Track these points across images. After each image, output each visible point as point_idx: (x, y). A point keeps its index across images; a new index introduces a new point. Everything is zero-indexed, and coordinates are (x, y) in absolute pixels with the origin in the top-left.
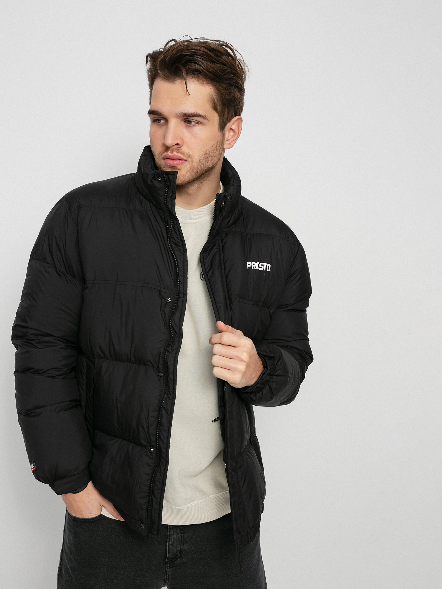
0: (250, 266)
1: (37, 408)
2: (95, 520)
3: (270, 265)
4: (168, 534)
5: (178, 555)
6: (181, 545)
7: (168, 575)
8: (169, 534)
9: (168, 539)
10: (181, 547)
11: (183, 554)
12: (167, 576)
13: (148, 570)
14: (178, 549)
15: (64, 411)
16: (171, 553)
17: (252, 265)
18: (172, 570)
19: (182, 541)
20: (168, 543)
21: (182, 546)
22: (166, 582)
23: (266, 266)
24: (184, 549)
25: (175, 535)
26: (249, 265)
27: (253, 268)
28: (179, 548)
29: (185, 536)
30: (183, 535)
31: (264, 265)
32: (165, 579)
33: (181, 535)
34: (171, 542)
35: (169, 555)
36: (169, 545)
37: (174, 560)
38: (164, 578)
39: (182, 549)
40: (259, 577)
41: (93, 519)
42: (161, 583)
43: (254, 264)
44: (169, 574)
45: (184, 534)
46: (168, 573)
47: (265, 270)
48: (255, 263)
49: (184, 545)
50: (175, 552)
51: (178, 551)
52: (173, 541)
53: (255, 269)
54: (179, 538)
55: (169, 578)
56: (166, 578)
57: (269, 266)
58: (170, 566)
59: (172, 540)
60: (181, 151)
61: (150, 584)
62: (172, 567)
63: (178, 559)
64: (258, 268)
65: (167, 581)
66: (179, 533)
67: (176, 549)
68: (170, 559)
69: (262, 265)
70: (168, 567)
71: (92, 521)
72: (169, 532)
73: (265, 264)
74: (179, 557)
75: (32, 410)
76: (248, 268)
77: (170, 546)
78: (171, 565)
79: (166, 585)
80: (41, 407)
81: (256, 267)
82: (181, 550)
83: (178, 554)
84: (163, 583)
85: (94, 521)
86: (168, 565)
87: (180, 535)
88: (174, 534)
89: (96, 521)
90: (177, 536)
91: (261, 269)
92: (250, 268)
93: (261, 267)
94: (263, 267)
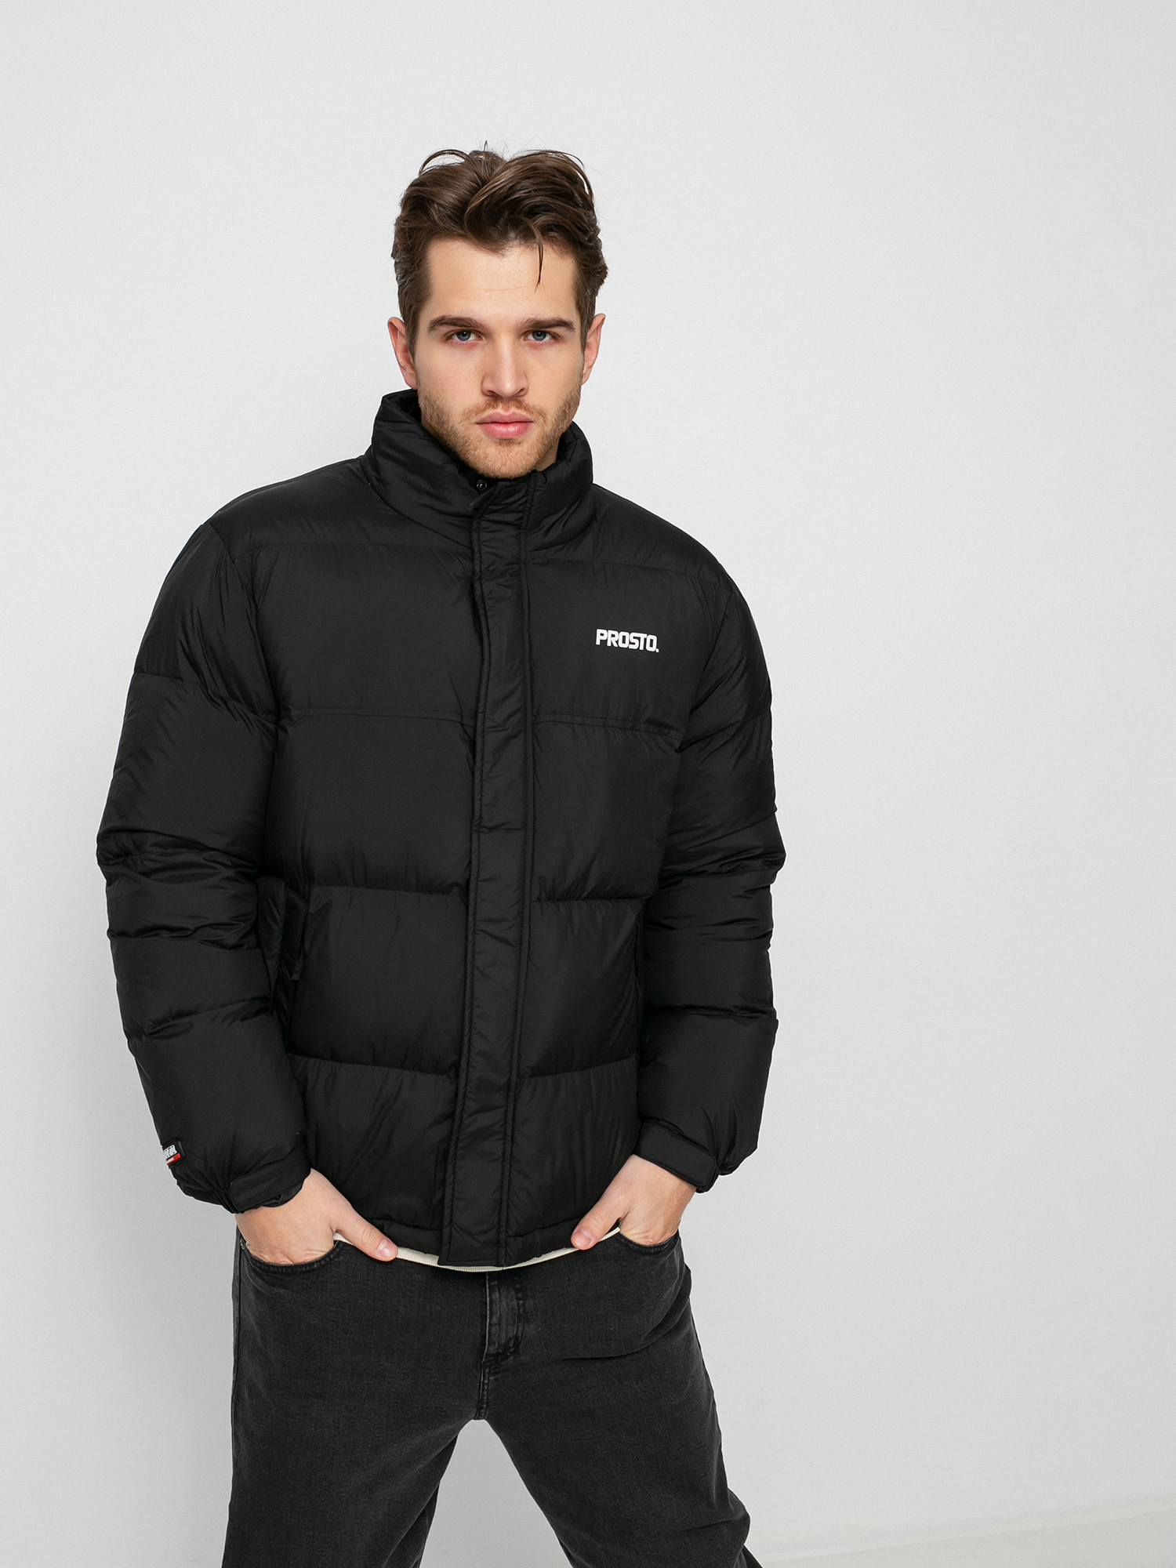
0: (604, 638)
1: (180, 1014)
2: (315, 1266)
3: (655, 638)
4: (488, 1299)
5: (510, 1348)
6: (518, 1328)
7: (485, 1393)
8: (490, 1301)
9: (488, 1313)
10: (517, 1331)
11: (521, 1347)
12: (483, 1395)
13: (443, 1381)
14: (511, 1335)
15: (243, 1020)
16: (495, 1345)
17: (607, 636)
18: (496, 1380)
19: (519, 1316)
20: (488, 1320)
21: (520, 1329)
22: (482, 1408)
23: (645, 639)
24: (526, 1336)
25: (504, 1303)
26: (602, 635)
27: (609, 644)
28: (513, 1332)
29: (526, 1305)
30: (521, 1302)
31: (639, 639)
32: (480, 1401)
33: (518, 1304)
34: (495, 1320)
35: (489, 1349)
36: (490, 1325)
37: (500, 1359)
38: (477, 1398)
39: (520, 1334)
40: (691, 1374)
41: (311, 1264)
42: (471, 1409)
43: (613, 636)
44: (488, 1390)
45: (523, 1300)
46: (486, 1388)
47: (642, 648)
48: (615, 633)
49: (524, 1326)
50: (503, 1341)
51: (510, 1339)
52: (500, 1315)
53: (615, 645)
54: (513, 1309)
55: (488, 1399)
56: (482, 1399)
57: (652, 641)
58: (490, 1371)
59: (496, 1314)
60: (524, 405)
61: (445, 1411)
62: (494, 1374)
63: (509, 1356)
64: (621, 645)
65: (485, 1406)
66: (514, 1298)
67: (507, 1335)
68: (492, 1355)
69: (634, 638)
70: (487, 1375)
71: (308, 1268)
72: (490, 1296)
73: (643, 636)
74: (512, 1353)
75: (168, 1022)
76: (598, 643)
77: (493, 1329)
78: (494, 1369)
79: (483, 1415)
80: (190, 1013)
81: (617, 642)
82: (516, 1337)
83: (511, 1345)
84: (475, 1409)
85: (314, 1270)
86: (487, 1370)
87: (515, 1302)
88: (501, 1301)
89: (318, 1269)
90: (507, 1305)
91: (631, 647)
92: (604, 642)
93: (630, 643)
94: (636, 641)
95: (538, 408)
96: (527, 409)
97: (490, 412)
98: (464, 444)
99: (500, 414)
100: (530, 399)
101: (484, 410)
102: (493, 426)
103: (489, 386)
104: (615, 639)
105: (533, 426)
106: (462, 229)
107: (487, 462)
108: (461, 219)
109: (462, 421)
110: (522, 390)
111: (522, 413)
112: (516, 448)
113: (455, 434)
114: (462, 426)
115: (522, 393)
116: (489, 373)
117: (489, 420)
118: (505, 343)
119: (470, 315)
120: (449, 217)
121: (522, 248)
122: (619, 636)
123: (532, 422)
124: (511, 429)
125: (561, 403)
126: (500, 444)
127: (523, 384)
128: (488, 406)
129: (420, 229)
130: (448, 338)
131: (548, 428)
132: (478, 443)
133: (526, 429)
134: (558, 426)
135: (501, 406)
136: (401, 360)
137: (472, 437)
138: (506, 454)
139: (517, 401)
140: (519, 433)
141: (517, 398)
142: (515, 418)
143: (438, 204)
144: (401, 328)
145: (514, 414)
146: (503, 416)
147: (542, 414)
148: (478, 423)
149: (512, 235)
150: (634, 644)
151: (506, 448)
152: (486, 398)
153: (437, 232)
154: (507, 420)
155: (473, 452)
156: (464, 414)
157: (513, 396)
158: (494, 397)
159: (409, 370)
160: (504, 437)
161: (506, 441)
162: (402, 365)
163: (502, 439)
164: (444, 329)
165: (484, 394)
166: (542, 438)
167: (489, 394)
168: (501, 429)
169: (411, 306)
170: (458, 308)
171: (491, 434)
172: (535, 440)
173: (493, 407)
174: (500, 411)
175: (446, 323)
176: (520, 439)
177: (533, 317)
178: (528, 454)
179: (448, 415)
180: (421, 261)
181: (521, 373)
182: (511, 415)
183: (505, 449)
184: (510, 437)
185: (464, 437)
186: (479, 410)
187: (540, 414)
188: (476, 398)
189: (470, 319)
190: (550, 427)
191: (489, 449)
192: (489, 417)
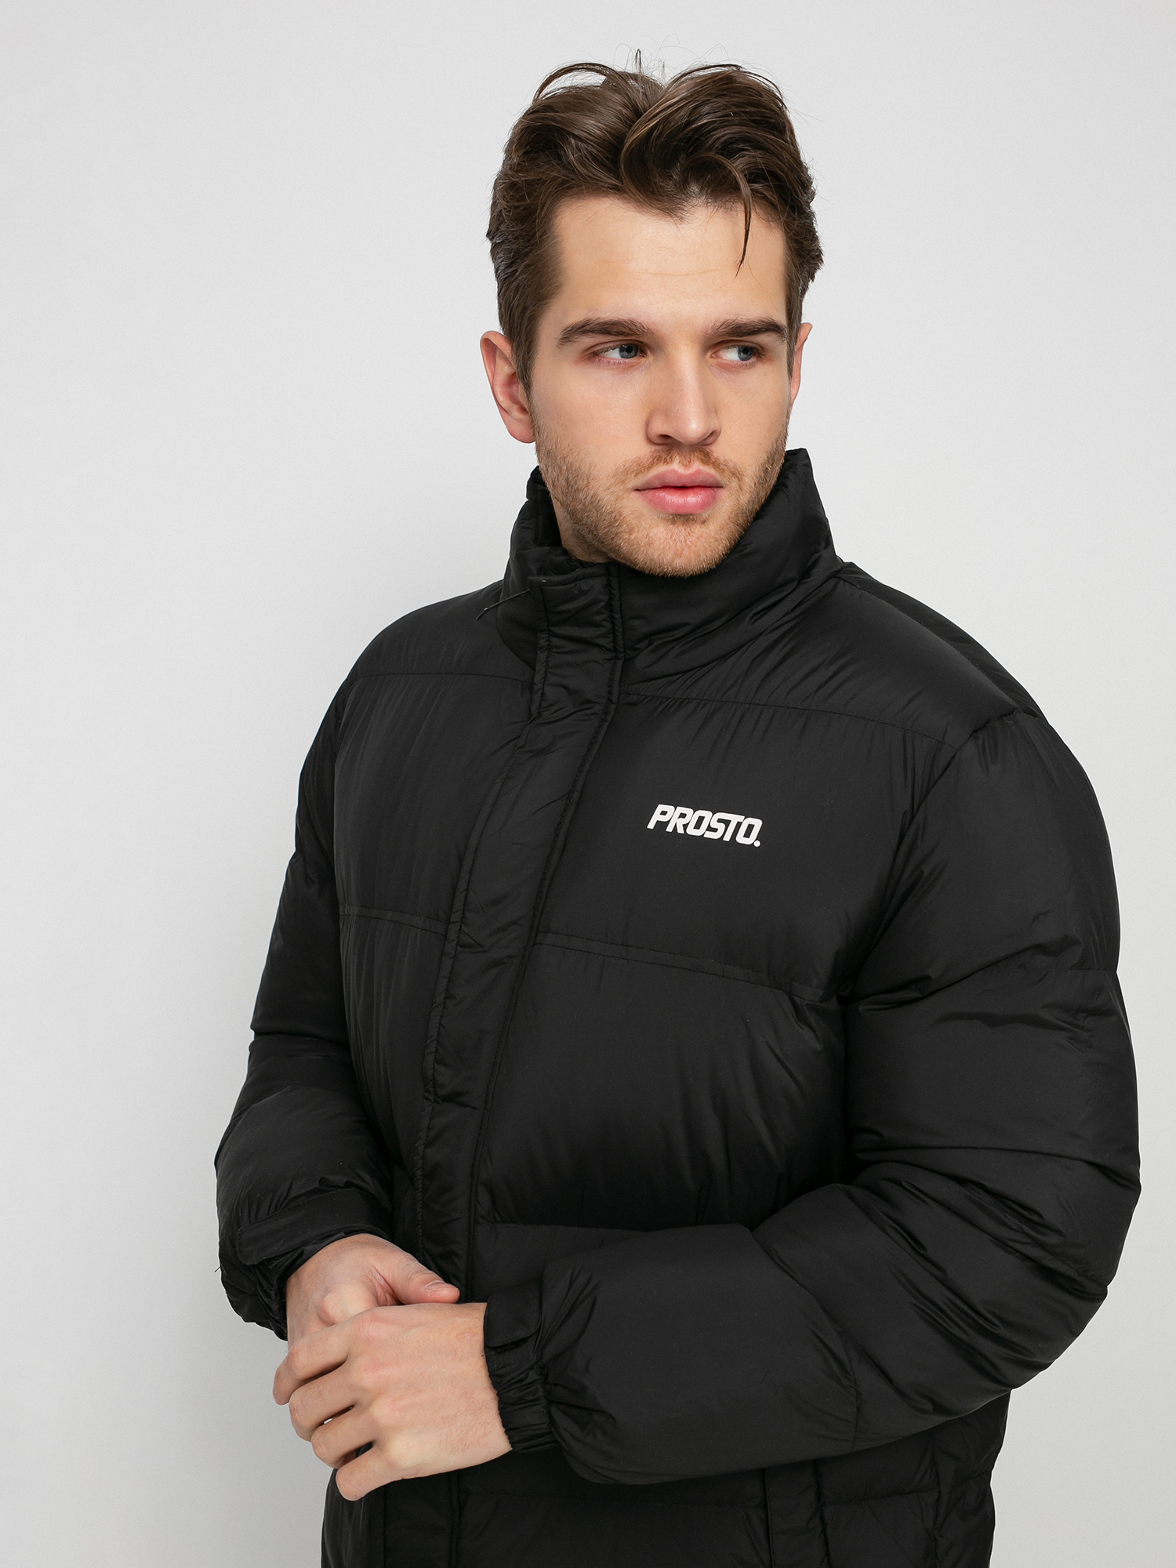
0: (664, 819)
17: (673, 817)
23: (739, 824)
26: (663, 813)
27: (670, 829)
31: (727, 823)
43: (683, 816)
47: (727, 838)
48: (688, 811)
53: (680, 830)
57: (750, 827)
60: (713, 460)
64: (691, 831)
69: (719, 820)
73: (735, 819)
76: (651, 825)
81: (685, 826)
91: (709, 835)
92: (661, 825)
93: (709, 829)
94: (721, 827)
95: (731, 465)
96: (716, 464)
97: (660, 469)
98: (611, 524)
99: (675, 472)
100: (721, 450)
101: (650, 466)
102: (662, 494)
103: (660, 427)
104: (685, 821)
105: (723, 494)
106: (618, 177)
107: (651, 550)
108: (615, 161)
109: (611, 486)
110: (712, 433)
111: (708, 471)
112: (697, 530)
113: (598, 508)
114: (612, 493)
115: (710, 440)
116: (662, 406)
117: (657, 484)
118: (686, 358)
119: (633, 316)
120: (595, 159)
121: (711, 209)
122: (692, 816)
123: (722, 487)
124: (692, 499)
125: (764, 457)
126: (673, 522)
127: (714, 425)
128: (657, 460)
129: (545, 181)
130: (593, 355)
131: (745, 498)
132: (634, 522)
133: (714, 498)
134: (758, 493)
135: (677, 459)
136: (501, 398)
137: (626, 512)
138: (682, 538)
139: (702, 451)
140: (705, 505)
141: (701, 447)
142: (699, 480)
143: (576, 137)
144: (505, 347)
145: (698, 472)
146: (680, 476)
147: (737, 474)
148: (638, 490)
149: (695, 188)
150: (715, 830)
151: (682, 528)
152: (654, 448)
153: (575, 185)
154: (687, 482)
155: (626, 536)
156: (614, 476)
157: (698, 444)
158: (668, 444)
159: (516, 414)
160: (681, 511)
161: (683, 517)
162: (504, 405)
163: (677, 515)
164: (587, 341)
165: (650, 440)
166: (737, 515)
167: (658, 441)
168: (674, 499)
169: (524, 310)
170: (612, 306)
171: (659, 506)
172: (726, 517)
173: (665, 462)
174: (678, 468)
175: (592, 331)
176: (705, 515)
177: (731, 317)
178: (716, 540)
179: (588, 477)
180: (544, 233)
181: (711, 408)
182: (694, 474)
183: (680, 531)
184: (690, 511)
185: (612, 512)
186: (641, 468)
187: (734, 474)
188: (637, 449)
189: (632, 322)
190: (747, 496)
191: (655, 530)
192: (657, 477)
